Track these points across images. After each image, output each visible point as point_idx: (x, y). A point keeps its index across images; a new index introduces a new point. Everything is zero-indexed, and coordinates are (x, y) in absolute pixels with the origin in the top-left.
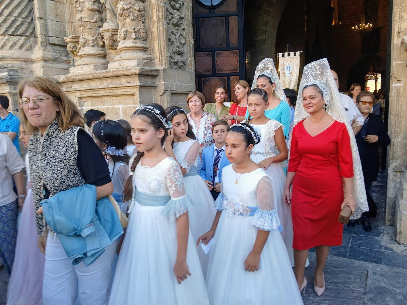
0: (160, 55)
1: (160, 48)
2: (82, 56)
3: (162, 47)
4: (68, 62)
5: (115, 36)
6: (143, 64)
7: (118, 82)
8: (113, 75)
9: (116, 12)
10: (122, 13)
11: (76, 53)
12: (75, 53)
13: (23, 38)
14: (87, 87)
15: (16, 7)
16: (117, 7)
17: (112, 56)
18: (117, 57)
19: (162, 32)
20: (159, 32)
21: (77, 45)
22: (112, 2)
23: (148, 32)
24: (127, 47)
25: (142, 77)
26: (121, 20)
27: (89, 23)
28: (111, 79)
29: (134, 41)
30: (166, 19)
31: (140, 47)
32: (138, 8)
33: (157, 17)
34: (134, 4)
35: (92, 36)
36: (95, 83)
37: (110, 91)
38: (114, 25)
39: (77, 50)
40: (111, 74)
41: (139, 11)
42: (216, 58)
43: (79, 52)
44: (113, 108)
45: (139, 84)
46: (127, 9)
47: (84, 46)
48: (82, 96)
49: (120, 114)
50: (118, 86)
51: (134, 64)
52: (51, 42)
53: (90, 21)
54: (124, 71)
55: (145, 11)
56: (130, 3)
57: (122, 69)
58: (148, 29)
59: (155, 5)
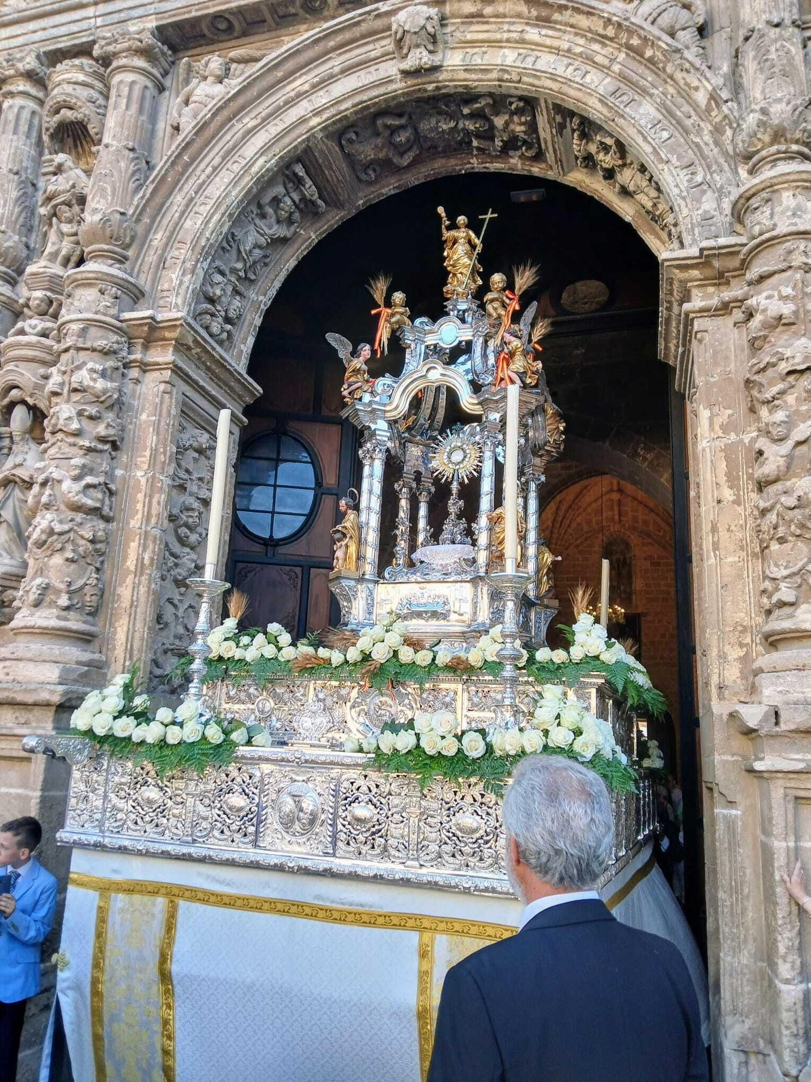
0: (128, 656)
1: (130, 639)
3: (137, 635)
5: (12, 592)
6: (75, 676)
10: (45, 542)
16: (35, 522)
18: (2, 649)
19: (143, 599)
20: (135, 598)
22: (21, 508)
23: (106, 594)
24: (39, 628)
25: (64, 711)
26: (36, 557)
29: (64, 613)
30: (159, 568)
31: (76, 632)
32: (91, 533)
33: (137, 560)
34: (81, 524)
41: (92, 542)
45: (53, 733)
46: (61, 534)
51: (49, 674)
54: (15, 692)
55: (108, 543)
56: (72, 520)
57: (10, 685)
58: (106, 587)
59: (138, 531)
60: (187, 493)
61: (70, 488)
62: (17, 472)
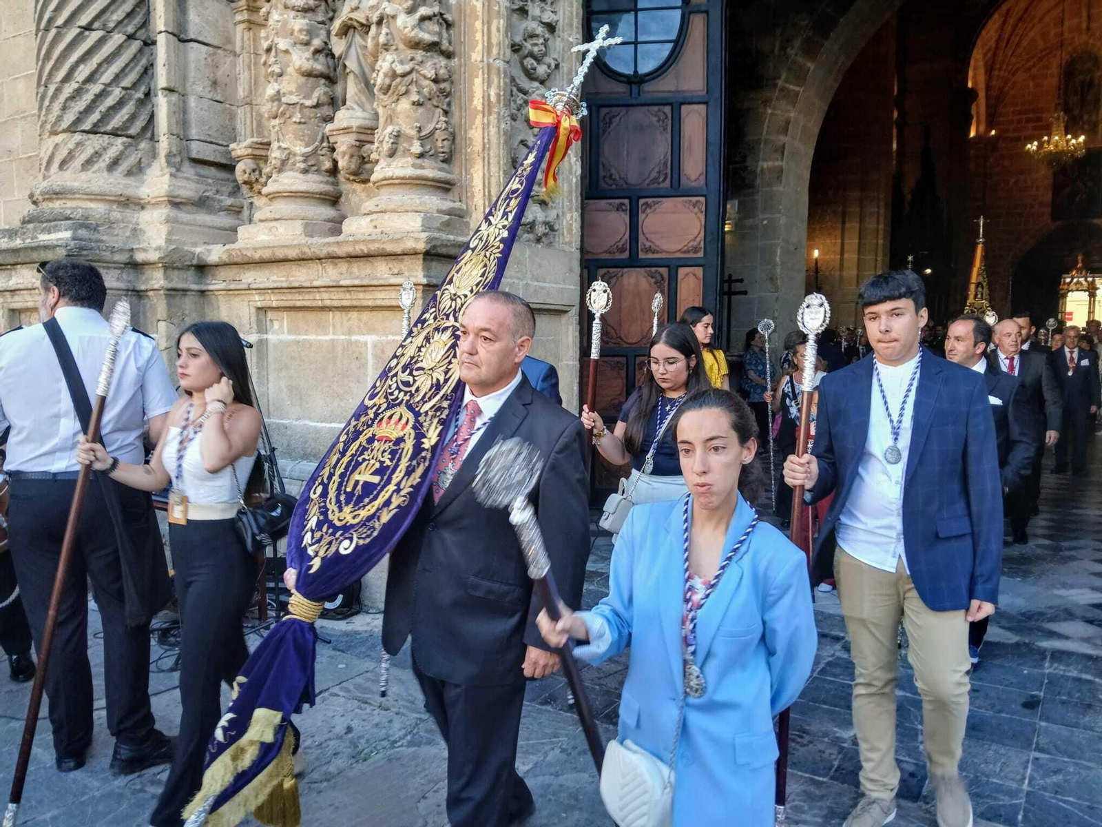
0: (487, 202)
1: (486, 185)
2: (273, 197)
3: (494, 181)
4: (237, 211)
5: (368, 146)
6: (438, 225)
7: (368, 271)
8: (354, 253)
9: (372, 82)
10: (390, 86)
11: (260, 187)
12: (256, 187)
13: (120, 140)
14: (282, 281)
15: (109, 60)
16: (377, 67)
17: (354, 199)
18: (367, 204)
19: (494, 140)
20: (486, 141)
21: (262, 165)
22: (364, 55)
23: (458, 139)
24: (397, 179)
25: (432, 260)
26: (384, 104)
27: (298, 107)
28: (348, 262)
29: (419, 161)
30: (507, 105)
31: (433, 180)
32: (433, 72)
33: (483, 98)
34: (422, 62)
35: (303, 143)
36: (304, 271)
37: (342, 296)
38: (365, 115)
39: (263, 180)
40: (349, 249)
41: (436, 81)
42: (641, 217)
43: (265, 184)
44: (350, 342)
45: (424, 281)
46: (404, 75)
47: (280, 171)
48: (267, 304)
49: (367, 360)
50: (365, 282)
51: (413, 224)
52: (194, 155)
53: (301, 102)
54: (384, 243)
55: (452, 82)
56: (412, 59)
57: (379, 237)
58: (457, 131)
59: (480, 65)
60: (530, 18)
61: (405, 24)
62: (355, 15)
